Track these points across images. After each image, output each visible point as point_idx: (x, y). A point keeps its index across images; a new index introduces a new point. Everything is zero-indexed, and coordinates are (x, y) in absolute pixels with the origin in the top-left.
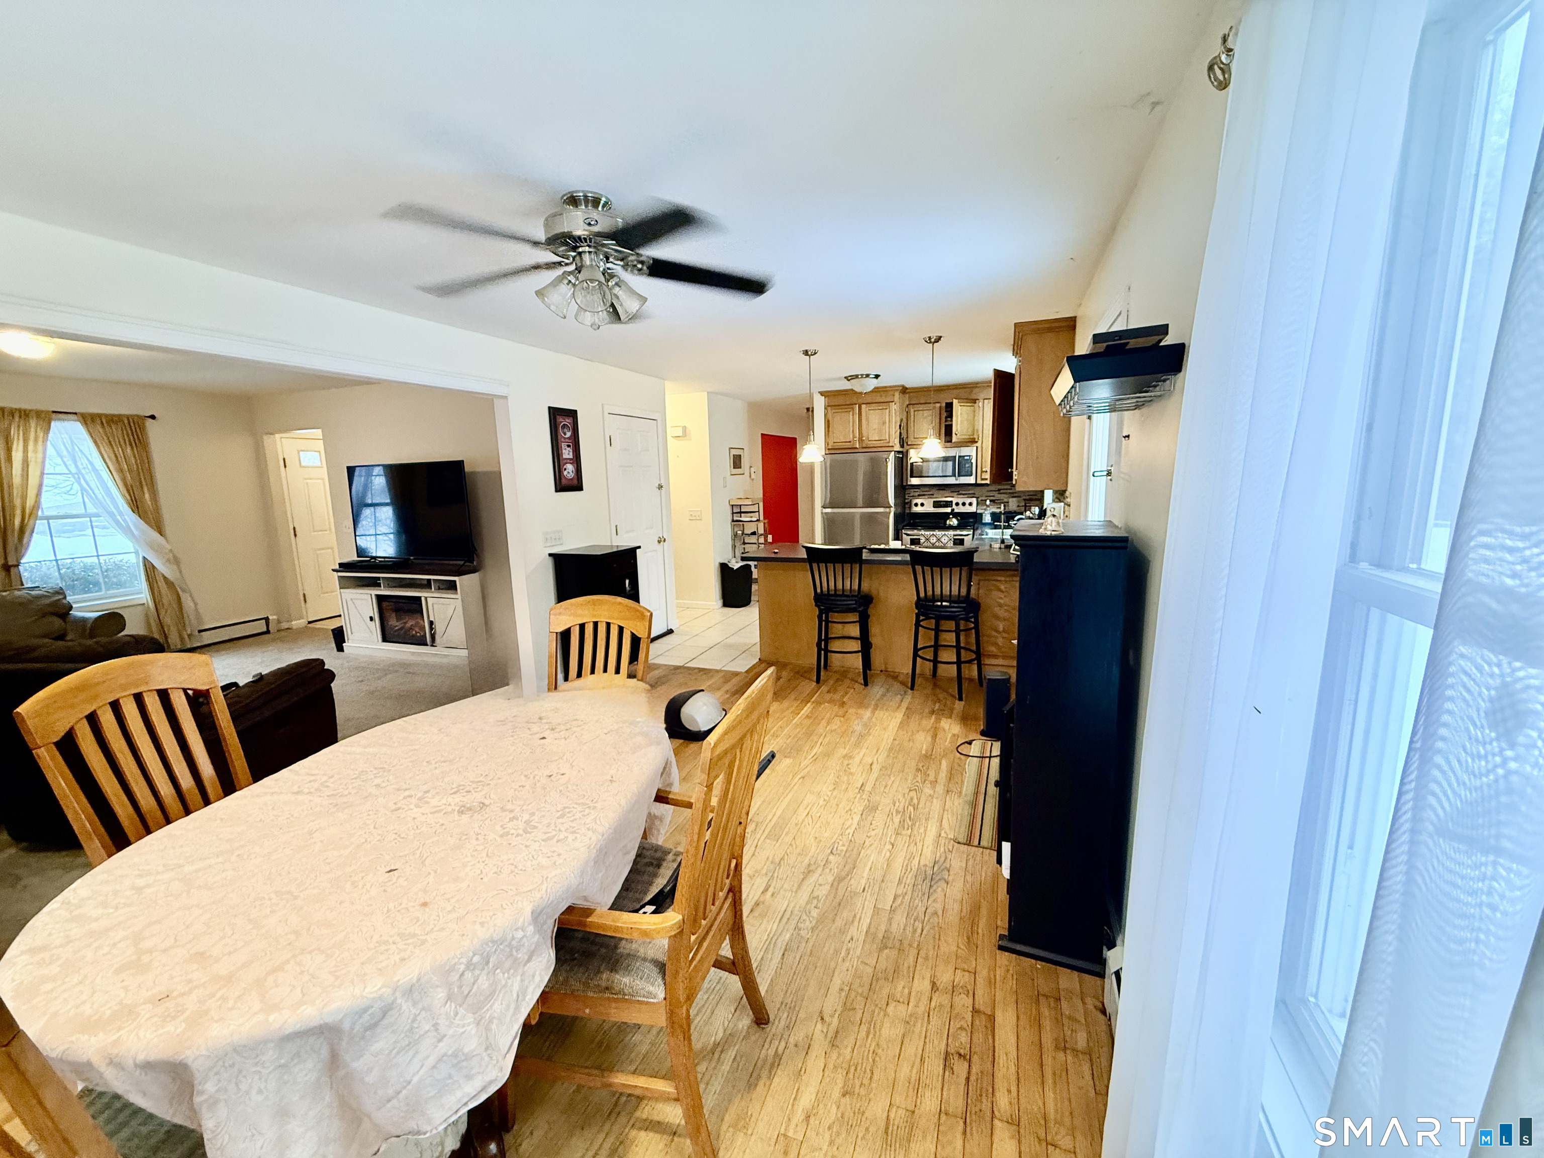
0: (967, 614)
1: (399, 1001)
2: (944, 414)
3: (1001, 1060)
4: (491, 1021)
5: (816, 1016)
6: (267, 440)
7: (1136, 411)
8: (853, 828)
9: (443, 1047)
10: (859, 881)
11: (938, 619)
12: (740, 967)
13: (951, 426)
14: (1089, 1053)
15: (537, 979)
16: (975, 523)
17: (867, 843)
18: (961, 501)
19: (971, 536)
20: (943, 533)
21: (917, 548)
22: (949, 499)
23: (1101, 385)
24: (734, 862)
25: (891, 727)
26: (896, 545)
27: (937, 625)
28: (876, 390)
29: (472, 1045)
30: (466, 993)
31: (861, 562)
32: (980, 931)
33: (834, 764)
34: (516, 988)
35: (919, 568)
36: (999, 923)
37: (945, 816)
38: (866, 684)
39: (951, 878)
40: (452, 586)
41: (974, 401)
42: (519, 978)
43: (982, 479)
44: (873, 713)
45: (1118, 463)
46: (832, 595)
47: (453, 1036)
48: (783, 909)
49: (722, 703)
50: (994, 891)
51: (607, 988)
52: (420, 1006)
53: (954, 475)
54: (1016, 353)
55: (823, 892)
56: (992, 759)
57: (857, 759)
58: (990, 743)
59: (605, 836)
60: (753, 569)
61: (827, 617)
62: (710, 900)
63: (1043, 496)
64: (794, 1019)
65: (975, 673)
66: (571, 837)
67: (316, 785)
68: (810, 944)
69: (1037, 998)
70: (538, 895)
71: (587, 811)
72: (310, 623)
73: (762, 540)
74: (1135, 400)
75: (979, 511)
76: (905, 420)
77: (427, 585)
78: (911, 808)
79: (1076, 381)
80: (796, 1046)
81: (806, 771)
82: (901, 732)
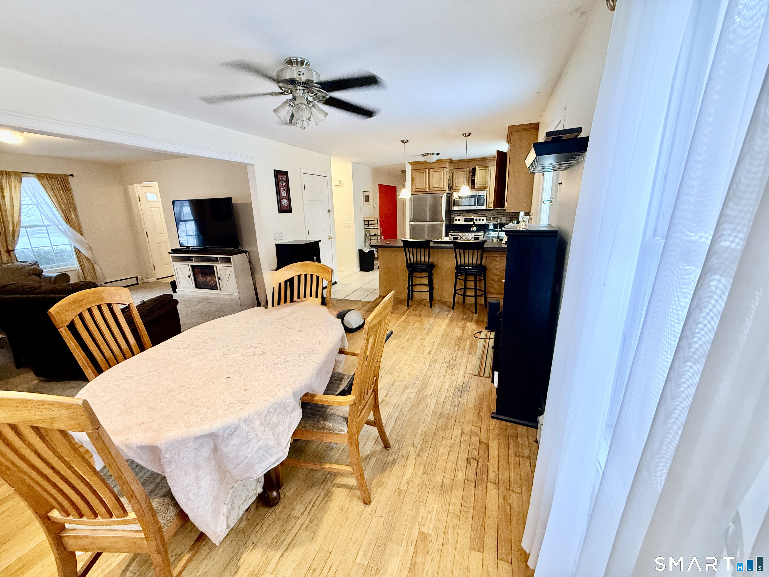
0: (480, 273)
1: (241, 425)
2: (471, 174)
3: (491, 460)
4: (279, 434)
5: (411, 444)
6: (130, 187)
7: (566, 170)
8: (426, 369)
9: (260, 443)
10: (428, 392)
11: (466, 275)
12: (378, 423)
13: (474, 180)
14: (529, 457)
15: (296, 419)
16: (485, 229)
17: (432, 376)
18: (478, 218)
19: (483, 236)
20: (469, 234)
21: (456, 241)
22: (472, 217)
23: (550, 157)
24: (375, 378)
25: (443, 326)
26: (447, 239)
27: (466, 278)
28: (437, 161)
29: (272, 443)
30: (268, 423)
31: (429, 248)
32: (483, 411)
33: (416, 342)
34: (288, 422)
35: (457, 251)
36: (492, 408)
37: (468, 364)
38: (431, 307)
39: (470, 390)
40: (229, 261)
41: (486, 167)
42: (288, 419)
43: (489, 207)
44: (435, 319)
45: (556, 197)
46: (415, 264)
47: (264, 439)
48: (395, 403)
49: (363, 315)
50: (490, 395)
51: (322, 428)
52: (250, 427)
53: (475, 205)
54: (508, 142)
55: (412, 396)
56: (490, 340)
57: (427, 340)
58: (489, 333)
59: (320, 364)
60: (375, 252)
61: (412, 275)
62: (366, 393)
63: (519, 216)
64: (401, 446)
65: (483, 302)
66: (305, 365)
67: (186, 345)
68: (407, 417)
69: (508, 437)
70: (294, 386)
71: (310, 354)
72: (158, 279)
73: (379, 238)
74: (565, 165)
75: (487, 223)
76: (451, 177)
77: (216, 260)
78: (452, 361)
79: (537, 155)
80: (402, 456)
81: (404, 345)
82: (448, 328)
